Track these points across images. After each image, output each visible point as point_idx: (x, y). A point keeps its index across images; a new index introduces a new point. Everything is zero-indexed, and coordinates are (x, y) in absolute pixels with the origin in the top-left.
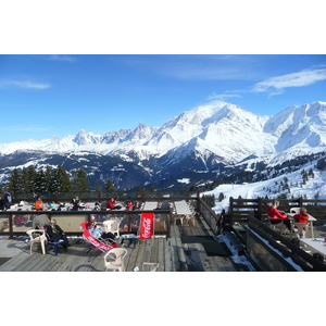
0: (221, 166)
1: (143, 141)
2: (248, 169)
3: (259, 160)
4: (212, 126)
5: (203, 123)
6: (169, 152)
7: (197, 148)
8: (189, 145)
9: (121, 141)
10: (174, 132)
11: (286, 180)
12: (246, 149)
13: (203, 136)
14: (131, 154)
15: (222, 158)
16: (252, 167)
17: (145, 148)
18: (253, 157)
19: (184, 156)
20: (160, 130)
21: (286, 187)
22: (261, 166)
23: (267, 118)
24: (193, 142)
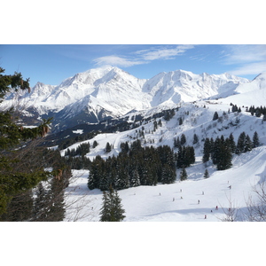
0: (109, 119)
1: (42, 98)
2: (130, 121)
3: (138, 113)
4: (102, 86)
5: (94, 83)
6: (66, 108)
7: (90, 104)
8: (83, 101)
9: (20, 98)
10: (70, 90)
11: (143, 128)
12: (129, 105)
13: (95, 94)
14: (31, 110)
15: (111, 113)
16: (132, 119)
17: (43, 104)
18: (134, 111)
19: (79, 111)
20: (57, 88)
21: (142, 134)
22: (139, 118)
23: (145, 81)
24: (87, 99)
